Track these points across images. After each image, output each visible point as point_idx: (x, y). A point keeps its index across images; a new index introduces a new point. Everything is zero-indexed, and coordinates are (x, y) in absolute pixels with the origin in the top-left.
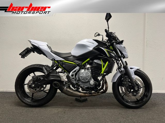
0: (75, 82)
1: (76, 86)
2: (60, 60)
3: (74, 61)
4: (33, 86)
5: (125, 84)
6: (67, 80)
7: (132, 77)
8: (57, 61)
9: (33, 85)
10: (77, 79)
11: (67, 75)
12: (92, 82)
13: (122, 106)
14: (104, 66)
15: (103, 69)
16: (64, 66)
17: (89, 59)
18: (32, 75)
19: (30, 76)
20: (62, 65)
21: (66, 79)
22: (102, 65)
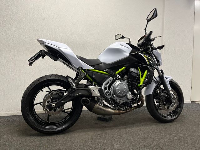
0: (109, 97)
1: (110, 102)
2: (87, 69)
3: (106, 70)
4: (54, 106)
5: (162, 96)
6: (99, 95)
7: (168, 87)
8: (85, 70)
9: (54, 104)
10: (112, 93)
11: (99, 88)
12: (130, 95)
13: (156, 121)
14: (142, 76)
15: (142, 80)
16: (94, 76)
17: (124, 68)
18: (46, 89)
19: (43, 91)
20: (91, 75)
21: (98, 93)
22: (139, 74)
